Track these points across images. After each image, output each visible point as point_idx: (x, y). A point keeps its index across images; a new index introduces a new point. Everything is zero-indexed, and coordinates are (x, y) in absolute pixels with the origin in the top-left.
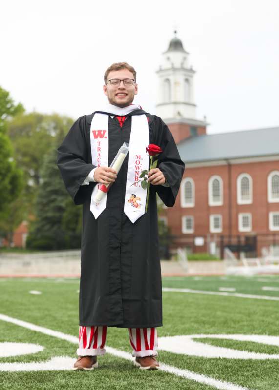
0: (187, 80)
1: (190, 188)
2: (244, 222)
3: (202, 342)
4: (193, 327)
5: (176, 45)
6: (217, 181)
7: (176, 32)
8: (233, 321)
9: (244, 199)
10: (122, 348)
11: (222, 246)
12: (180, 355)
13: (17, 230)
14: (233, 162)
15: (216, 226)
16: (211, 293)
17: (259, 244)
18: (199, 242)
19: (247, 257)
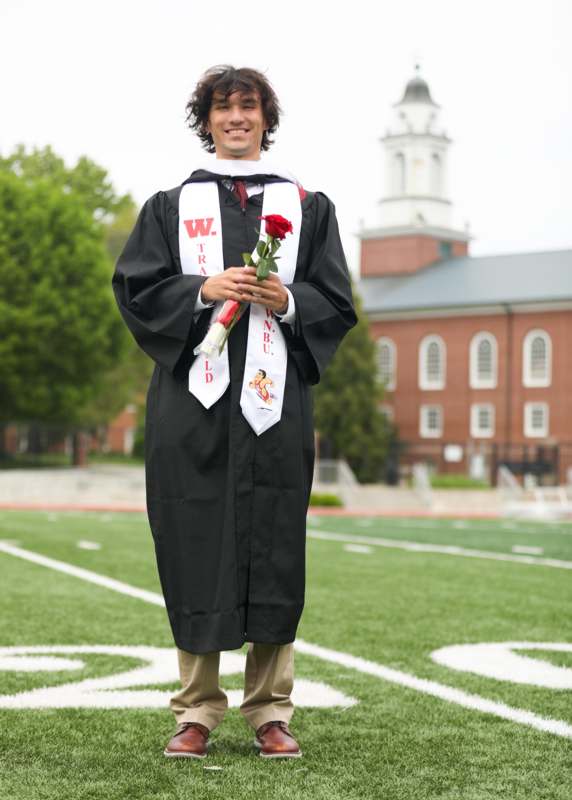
0: (436, 157)
1: (437, 356)
2: (534, 419)
3: (529, 656)
4: (499, 625)
5: (418, 91)
6: (487, 342)
7: (417, 67)
8: (566, 615)
9: (534, 377)
10: (394, 664)
11: (495, 464)
12: (504, 682)
13: (115, 423)
14: (517, 309)
15: (483, 425)
16: (502, 557)
17: (562, 461)
18: (453, 454)
19: (540, 484)
